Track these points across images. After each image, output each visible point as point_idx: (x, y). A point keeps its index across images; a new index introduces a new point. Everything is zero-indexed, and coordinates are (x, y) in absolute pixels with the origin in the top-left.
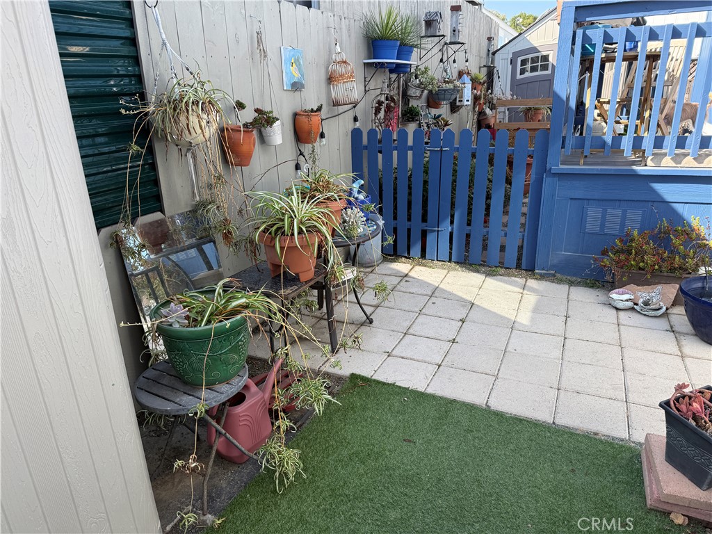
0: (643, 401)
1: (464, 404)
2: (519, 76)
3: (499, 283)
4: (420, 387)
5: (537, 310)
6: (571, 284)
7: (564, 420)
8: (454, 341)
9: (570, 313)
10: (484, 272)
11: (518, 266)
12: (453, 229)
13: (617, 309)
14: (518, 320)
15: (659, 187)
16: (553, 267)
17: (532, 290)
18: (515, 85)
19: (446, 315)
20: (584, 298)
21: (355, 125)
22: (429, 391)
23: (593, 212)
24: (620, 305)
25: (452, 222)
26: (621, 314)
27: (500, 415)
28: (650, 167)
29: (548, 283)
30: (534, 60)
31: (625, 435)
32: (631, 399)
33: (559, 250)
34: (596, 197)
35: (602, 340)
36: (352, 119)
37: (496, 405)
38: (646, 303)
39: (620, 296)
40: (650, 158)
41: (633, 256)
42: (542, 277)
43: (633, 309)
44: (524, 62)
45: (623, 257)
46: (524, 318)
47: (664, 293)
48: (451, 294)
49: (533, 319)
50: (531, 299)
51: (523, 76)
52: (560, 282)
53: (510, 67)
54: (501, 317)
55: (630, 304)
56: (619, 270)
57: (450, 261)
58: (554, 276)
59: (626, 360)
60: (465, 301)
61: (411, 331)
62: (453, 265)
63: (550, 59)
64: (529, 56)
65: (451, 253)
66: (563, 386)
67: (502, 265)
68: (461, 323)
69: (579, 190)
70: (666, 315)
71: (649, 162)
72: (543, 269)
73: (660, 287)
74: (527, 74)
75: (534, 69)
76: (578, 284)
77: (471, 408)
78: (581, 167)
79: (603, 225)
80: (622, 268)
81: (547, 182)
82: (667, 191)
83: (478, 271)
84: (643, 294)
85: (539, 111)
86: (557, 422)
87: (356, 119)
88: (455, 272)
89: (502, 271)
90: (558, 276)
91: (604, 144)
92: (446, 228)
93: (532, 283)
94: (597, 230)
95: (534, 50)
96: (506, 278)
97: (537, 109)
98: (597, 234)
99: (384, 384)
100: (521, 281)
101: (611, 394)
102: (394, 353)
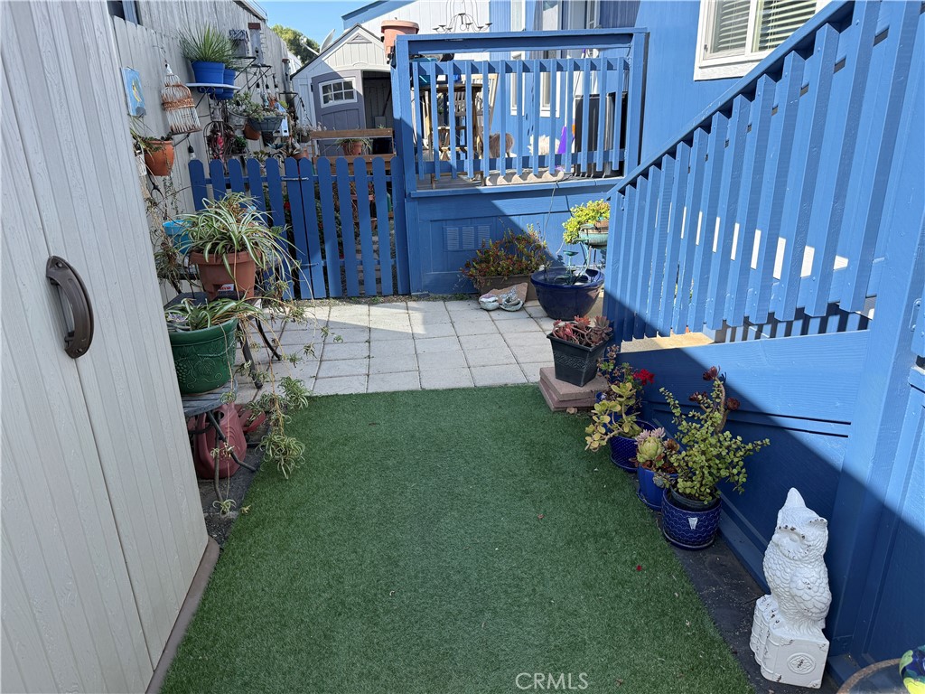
0: (528, 360)
1: (404, 393)
2: (323, 105)
3: (384, 309)
4: (362, 390)
5: (425, 322)
6: (444, 299)
7: (480, 383)
8: (369, 357)
9: (453, 320)
10: (365, 303)
11: (396, 293)
12: (325, 263)
13: (488, 311)
14: (414, 331)
15: (498, 203)
16: (426, 287)
17: (414, 309)
18: (321, 115)
19: (351, 340)
20: (458, 308)
21: (190, 156)
22: (370, 391)
23: (451, 231)
24: (490, 306)
25: (324, 257)
26: (492, 313)
27: (435, 391)
28: (489, 187)
29: (426, 302)
30: (338, 87)
31: (524, 381)
32: (520, 360)
33: (428, 270)
34: (452, 217)
35: (485, 332)
36: (187, 151)
37: (427, 386)
38: (508, 301)
39: (488, 300)
40: (488, 178)
41: (491, 263)
42: (419, 298)
43: (499, 309)
44: (325, 89)
45: (484, 265)
46: (419, 329)
47: (518, 291)
48: (345, 324)
49: (426, 329)
50: (417, 317)
51: (327, 105)
52: (435, 299)
53: (311, 94)
54: (400, 332)
55: (496, 304)
56: (483, 278)
57: (328, 297)
58: (428, 295)
59: (508, 340)
60: (362, 327)
61: (324, 358)
62: (332, 301)
63: (354, 86)
64: (332, 82)
65: (327, 290)
66: (471, 364)
67: (380, 294)
68: (367, 344)
69: (436, 212)
70: (523, 308)
71: (488, 183)
72: (418, 291)
73: (514, 287)
74: (332, 103)
75: (337, 97)
76: (450, 299)
77: (411, 392)
78: (434, 191)
79: (461, 243)
80: (485, 275)
81: (408, 206)
82: (506, 206)
83: (359, 303)
84: (504, 295)
85: (358, 144)
86: (478, 385)
87: (190, 150)
88: (337, 307)
89: (381, 299)
90: (431, 295)
91: (451, 167)
92: (317, 262)
93: (411, 304)
94: (457, 248)
95: (335, 75)
96: (388, 304)
97: (354, 141)
98: (457, 251)
99: (327, 396)
100: (404, 304)
101: (506, 361)
102: (320, 375)
